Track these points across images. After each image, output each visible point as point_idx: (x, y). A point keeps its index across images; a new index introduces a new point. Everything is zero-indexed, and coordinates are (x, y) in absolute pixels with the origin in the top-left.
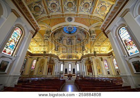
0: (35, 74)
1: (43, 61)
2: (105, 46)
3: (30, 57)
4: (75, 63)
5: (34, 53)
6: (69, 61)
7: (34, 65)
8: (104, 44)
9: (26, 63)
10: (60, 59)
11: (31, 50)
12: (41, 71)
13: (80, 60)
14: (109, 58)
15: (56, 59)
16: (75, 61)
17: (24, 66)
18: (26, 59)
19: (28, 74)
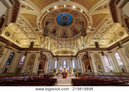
0: (23, 71)
1: (33, 57)
2: (105, 39)
3: (18, 52)
4: (70, 60)
5: (23, 47)
6: (64, 57)
7: (22, 61)
8: (104, 36)
9: (12, 58)
10: (54, 55)
11: (20, 44)
12: (30, 68)
13: (76, 56)
14: (110, 52)
15: (49, 55)
16: (70, 57)
17: (10, 62)
18: (12, 54)
19: (14, 72)
